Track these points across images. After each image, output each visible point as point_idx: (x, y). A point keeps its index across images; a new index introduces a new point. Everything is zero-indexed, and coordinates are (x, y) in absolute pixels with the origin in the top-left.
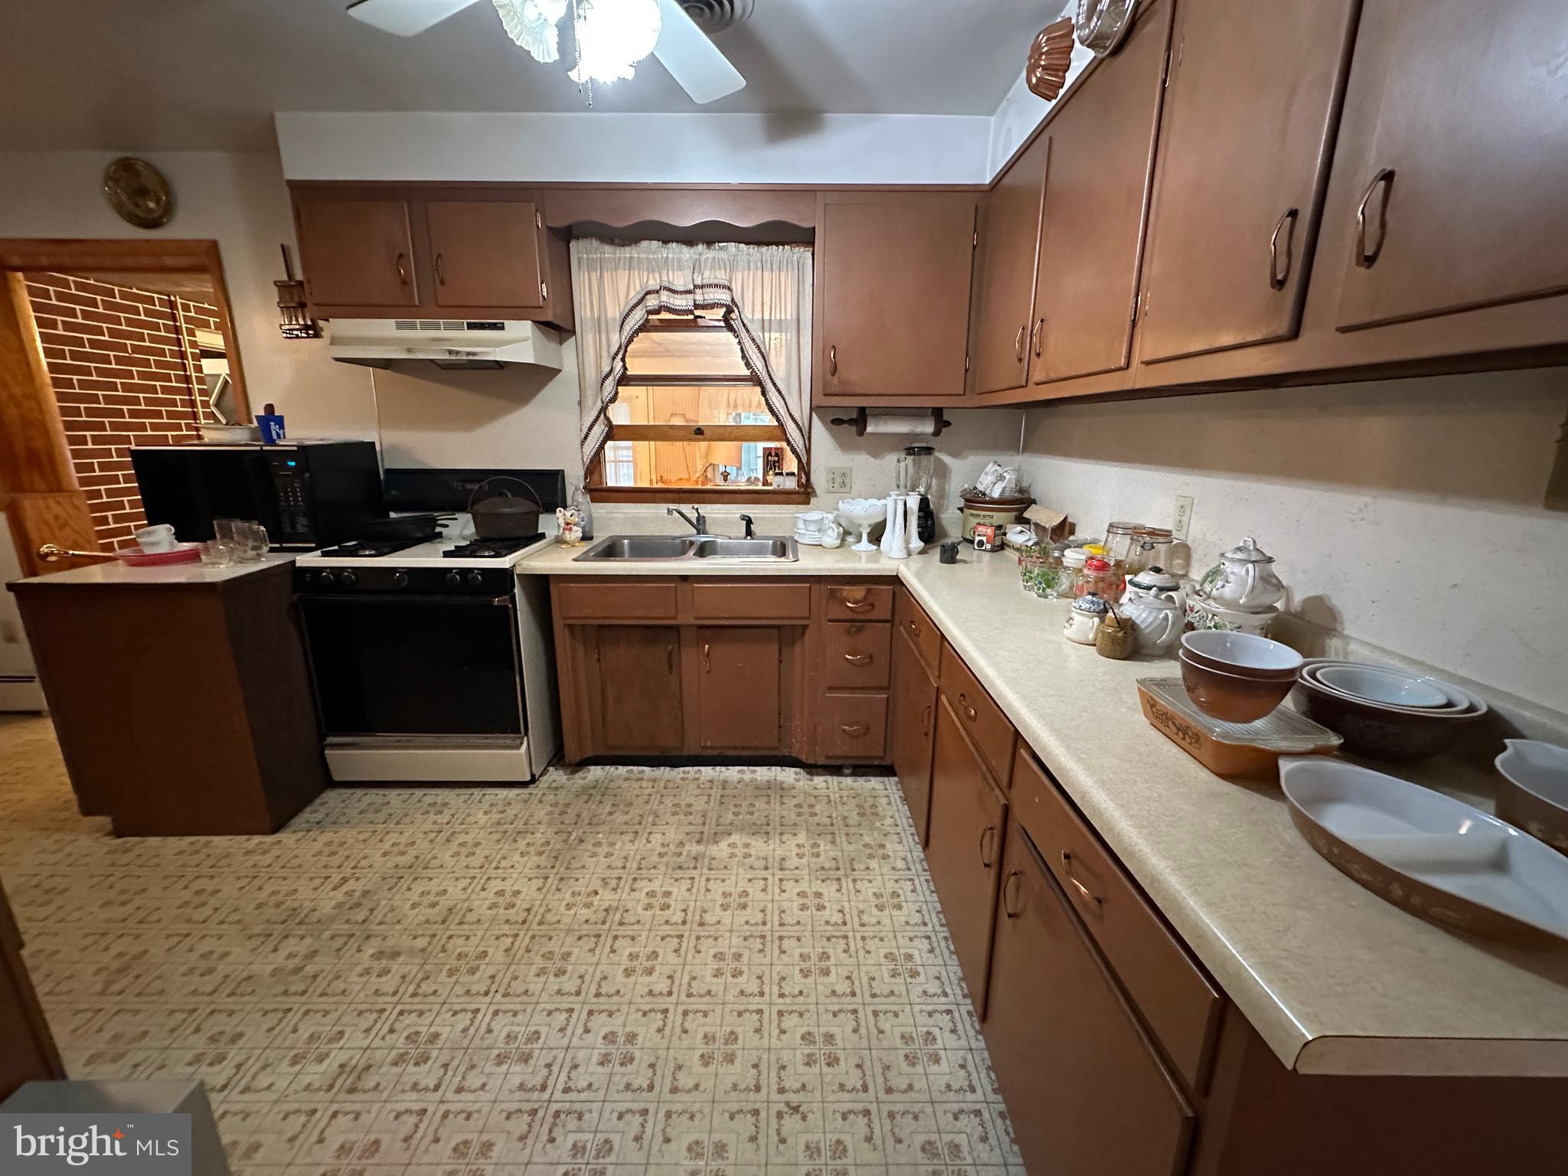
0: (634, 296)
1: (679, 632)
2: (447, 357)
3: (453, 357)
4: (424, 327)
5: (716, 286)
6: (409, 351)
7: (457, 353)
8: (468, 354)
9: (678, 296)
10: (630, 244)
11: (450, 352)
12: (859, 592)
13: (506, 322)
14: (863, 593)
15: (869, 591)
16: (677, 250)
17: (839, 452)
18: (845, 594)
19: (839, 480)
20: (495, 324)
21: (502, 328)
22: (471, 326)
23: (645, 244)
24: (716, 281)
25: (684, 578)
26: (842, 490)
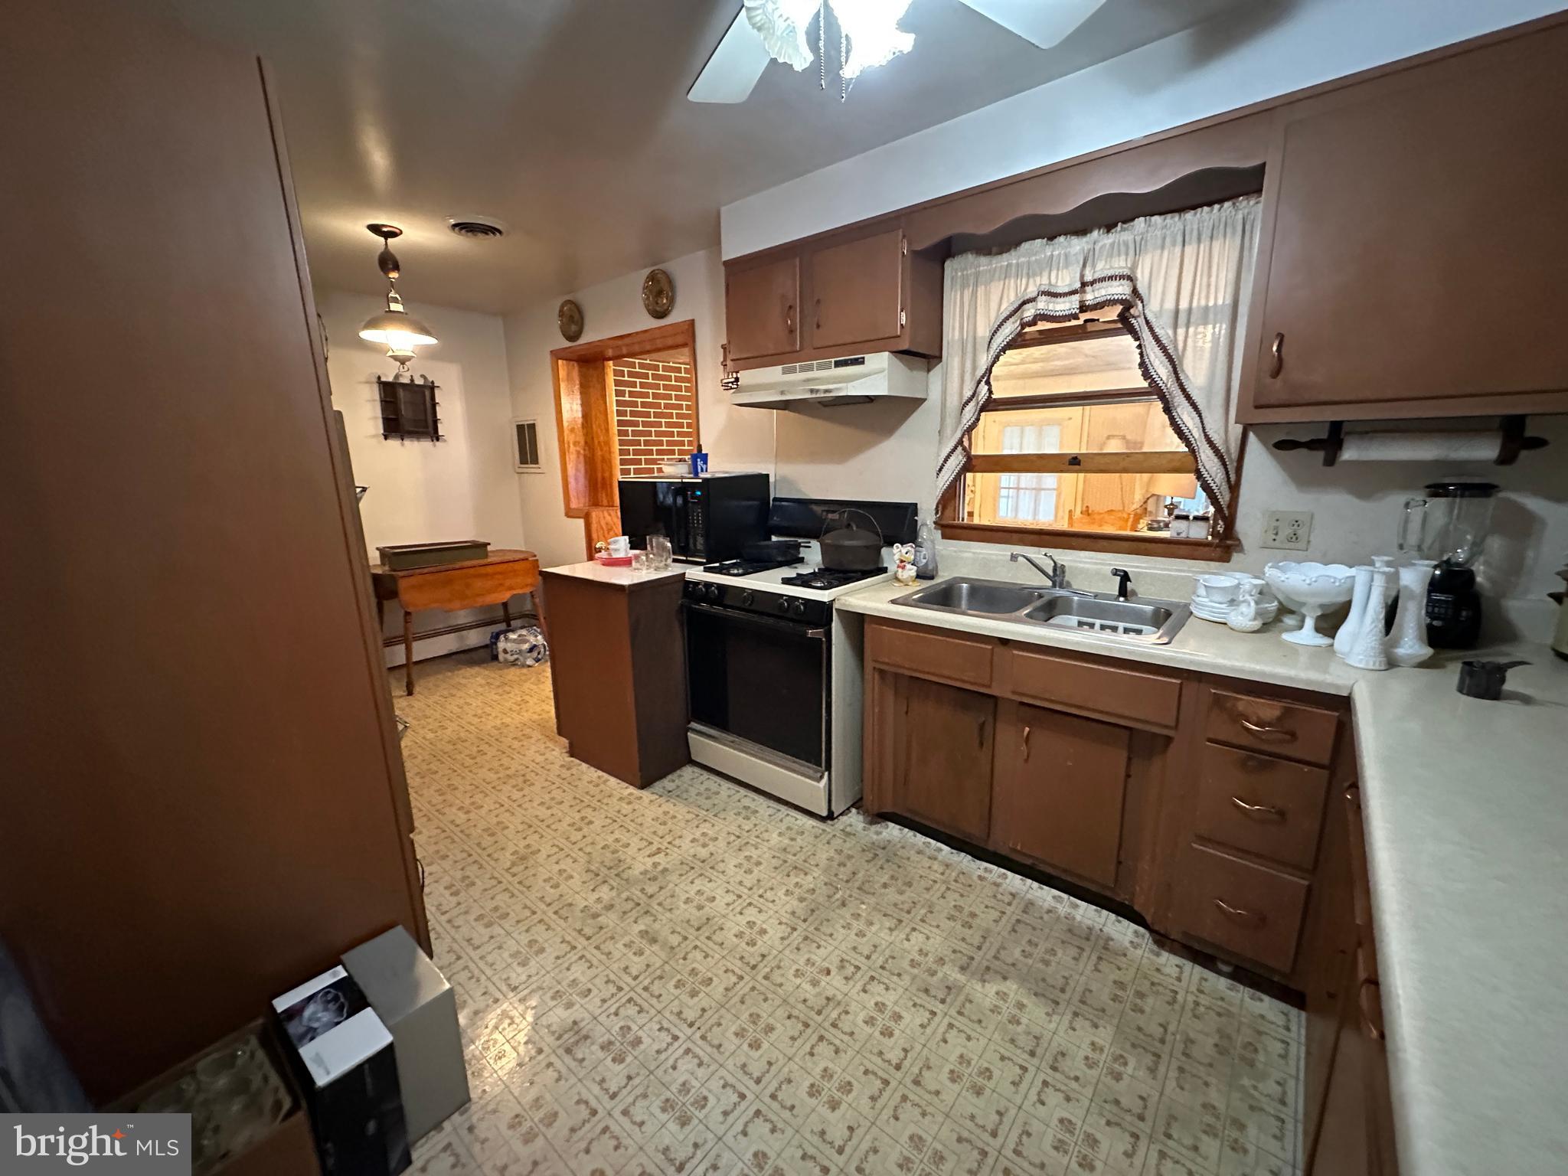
0: (1007, 307)
1: (996, 706)
2: (808, 396)
3: (814, 396)
4: (803, 369)
5: (1111, 278)
6: (782, 393)
7: (817, 391)
8: (826, 391)
9: (1059, 300)
10: (1008, 250)
11: (812, 391)
12: (1270, 710)
13: (867, 356)
14: (1277, 713)
15: (1287, 712)
16: (1066, 244)
17: (1291, 490)
18: (1241, 707)
19: (1286, 531)
20: (857, 359)
21: (863, 363)
22: (838, 364)
23: (1025, 246)
24: (1110, 273)
25: (1004, 642)
26: (1291, 546)
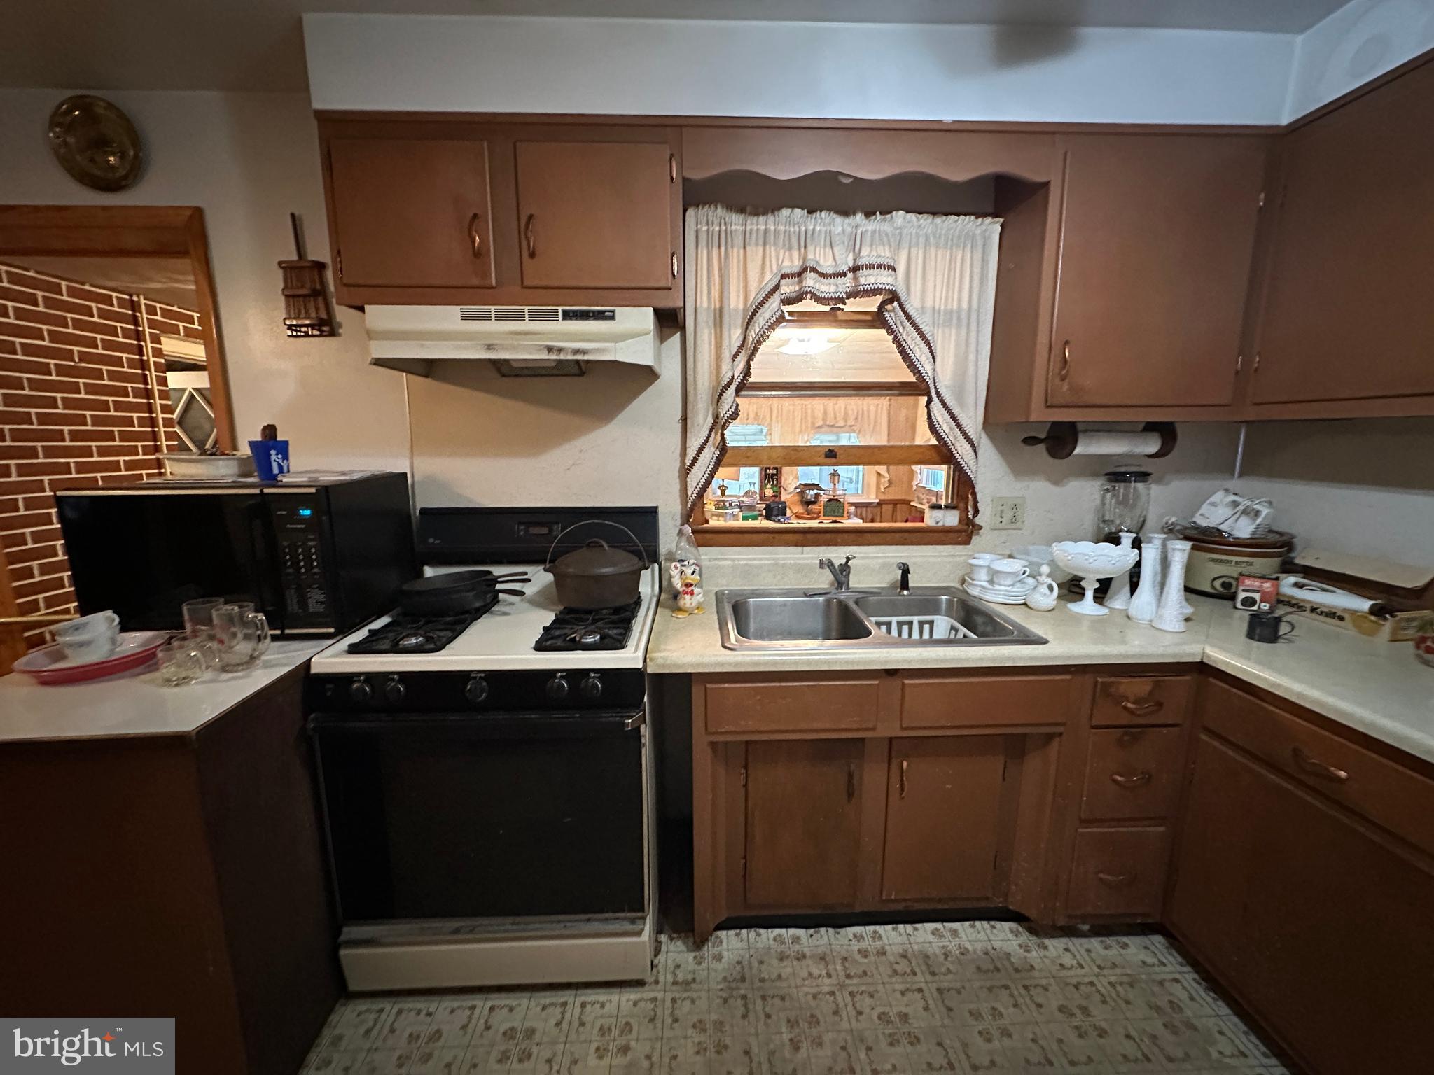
0: (769, 279)
2: (544, 356)
3: (553, 357)
4: (501, 317)
5: (880, 266)
6: (489, 347)
7: (560, 350)
8: (577, 352)
9: (825, 281)
10: (765, 213)
11: (550, 349)
12: (1141, 686)
13: (618, 310)
14: (1148, 688)
15: (1157, 685)
16: (827, 221)
17: (1010, 478)
18: (1122, 689)
19: (1008, 515)
20: (602, 312)
21: (612, 318)
22: (567, 315)
23: (785, 212)
24: (880, 261)
25: (892, 673)
26: (1013, 526)
